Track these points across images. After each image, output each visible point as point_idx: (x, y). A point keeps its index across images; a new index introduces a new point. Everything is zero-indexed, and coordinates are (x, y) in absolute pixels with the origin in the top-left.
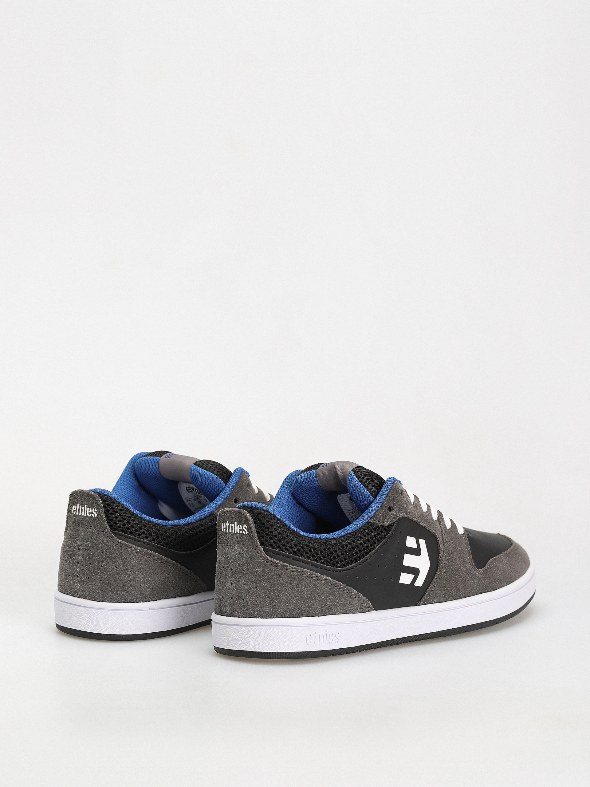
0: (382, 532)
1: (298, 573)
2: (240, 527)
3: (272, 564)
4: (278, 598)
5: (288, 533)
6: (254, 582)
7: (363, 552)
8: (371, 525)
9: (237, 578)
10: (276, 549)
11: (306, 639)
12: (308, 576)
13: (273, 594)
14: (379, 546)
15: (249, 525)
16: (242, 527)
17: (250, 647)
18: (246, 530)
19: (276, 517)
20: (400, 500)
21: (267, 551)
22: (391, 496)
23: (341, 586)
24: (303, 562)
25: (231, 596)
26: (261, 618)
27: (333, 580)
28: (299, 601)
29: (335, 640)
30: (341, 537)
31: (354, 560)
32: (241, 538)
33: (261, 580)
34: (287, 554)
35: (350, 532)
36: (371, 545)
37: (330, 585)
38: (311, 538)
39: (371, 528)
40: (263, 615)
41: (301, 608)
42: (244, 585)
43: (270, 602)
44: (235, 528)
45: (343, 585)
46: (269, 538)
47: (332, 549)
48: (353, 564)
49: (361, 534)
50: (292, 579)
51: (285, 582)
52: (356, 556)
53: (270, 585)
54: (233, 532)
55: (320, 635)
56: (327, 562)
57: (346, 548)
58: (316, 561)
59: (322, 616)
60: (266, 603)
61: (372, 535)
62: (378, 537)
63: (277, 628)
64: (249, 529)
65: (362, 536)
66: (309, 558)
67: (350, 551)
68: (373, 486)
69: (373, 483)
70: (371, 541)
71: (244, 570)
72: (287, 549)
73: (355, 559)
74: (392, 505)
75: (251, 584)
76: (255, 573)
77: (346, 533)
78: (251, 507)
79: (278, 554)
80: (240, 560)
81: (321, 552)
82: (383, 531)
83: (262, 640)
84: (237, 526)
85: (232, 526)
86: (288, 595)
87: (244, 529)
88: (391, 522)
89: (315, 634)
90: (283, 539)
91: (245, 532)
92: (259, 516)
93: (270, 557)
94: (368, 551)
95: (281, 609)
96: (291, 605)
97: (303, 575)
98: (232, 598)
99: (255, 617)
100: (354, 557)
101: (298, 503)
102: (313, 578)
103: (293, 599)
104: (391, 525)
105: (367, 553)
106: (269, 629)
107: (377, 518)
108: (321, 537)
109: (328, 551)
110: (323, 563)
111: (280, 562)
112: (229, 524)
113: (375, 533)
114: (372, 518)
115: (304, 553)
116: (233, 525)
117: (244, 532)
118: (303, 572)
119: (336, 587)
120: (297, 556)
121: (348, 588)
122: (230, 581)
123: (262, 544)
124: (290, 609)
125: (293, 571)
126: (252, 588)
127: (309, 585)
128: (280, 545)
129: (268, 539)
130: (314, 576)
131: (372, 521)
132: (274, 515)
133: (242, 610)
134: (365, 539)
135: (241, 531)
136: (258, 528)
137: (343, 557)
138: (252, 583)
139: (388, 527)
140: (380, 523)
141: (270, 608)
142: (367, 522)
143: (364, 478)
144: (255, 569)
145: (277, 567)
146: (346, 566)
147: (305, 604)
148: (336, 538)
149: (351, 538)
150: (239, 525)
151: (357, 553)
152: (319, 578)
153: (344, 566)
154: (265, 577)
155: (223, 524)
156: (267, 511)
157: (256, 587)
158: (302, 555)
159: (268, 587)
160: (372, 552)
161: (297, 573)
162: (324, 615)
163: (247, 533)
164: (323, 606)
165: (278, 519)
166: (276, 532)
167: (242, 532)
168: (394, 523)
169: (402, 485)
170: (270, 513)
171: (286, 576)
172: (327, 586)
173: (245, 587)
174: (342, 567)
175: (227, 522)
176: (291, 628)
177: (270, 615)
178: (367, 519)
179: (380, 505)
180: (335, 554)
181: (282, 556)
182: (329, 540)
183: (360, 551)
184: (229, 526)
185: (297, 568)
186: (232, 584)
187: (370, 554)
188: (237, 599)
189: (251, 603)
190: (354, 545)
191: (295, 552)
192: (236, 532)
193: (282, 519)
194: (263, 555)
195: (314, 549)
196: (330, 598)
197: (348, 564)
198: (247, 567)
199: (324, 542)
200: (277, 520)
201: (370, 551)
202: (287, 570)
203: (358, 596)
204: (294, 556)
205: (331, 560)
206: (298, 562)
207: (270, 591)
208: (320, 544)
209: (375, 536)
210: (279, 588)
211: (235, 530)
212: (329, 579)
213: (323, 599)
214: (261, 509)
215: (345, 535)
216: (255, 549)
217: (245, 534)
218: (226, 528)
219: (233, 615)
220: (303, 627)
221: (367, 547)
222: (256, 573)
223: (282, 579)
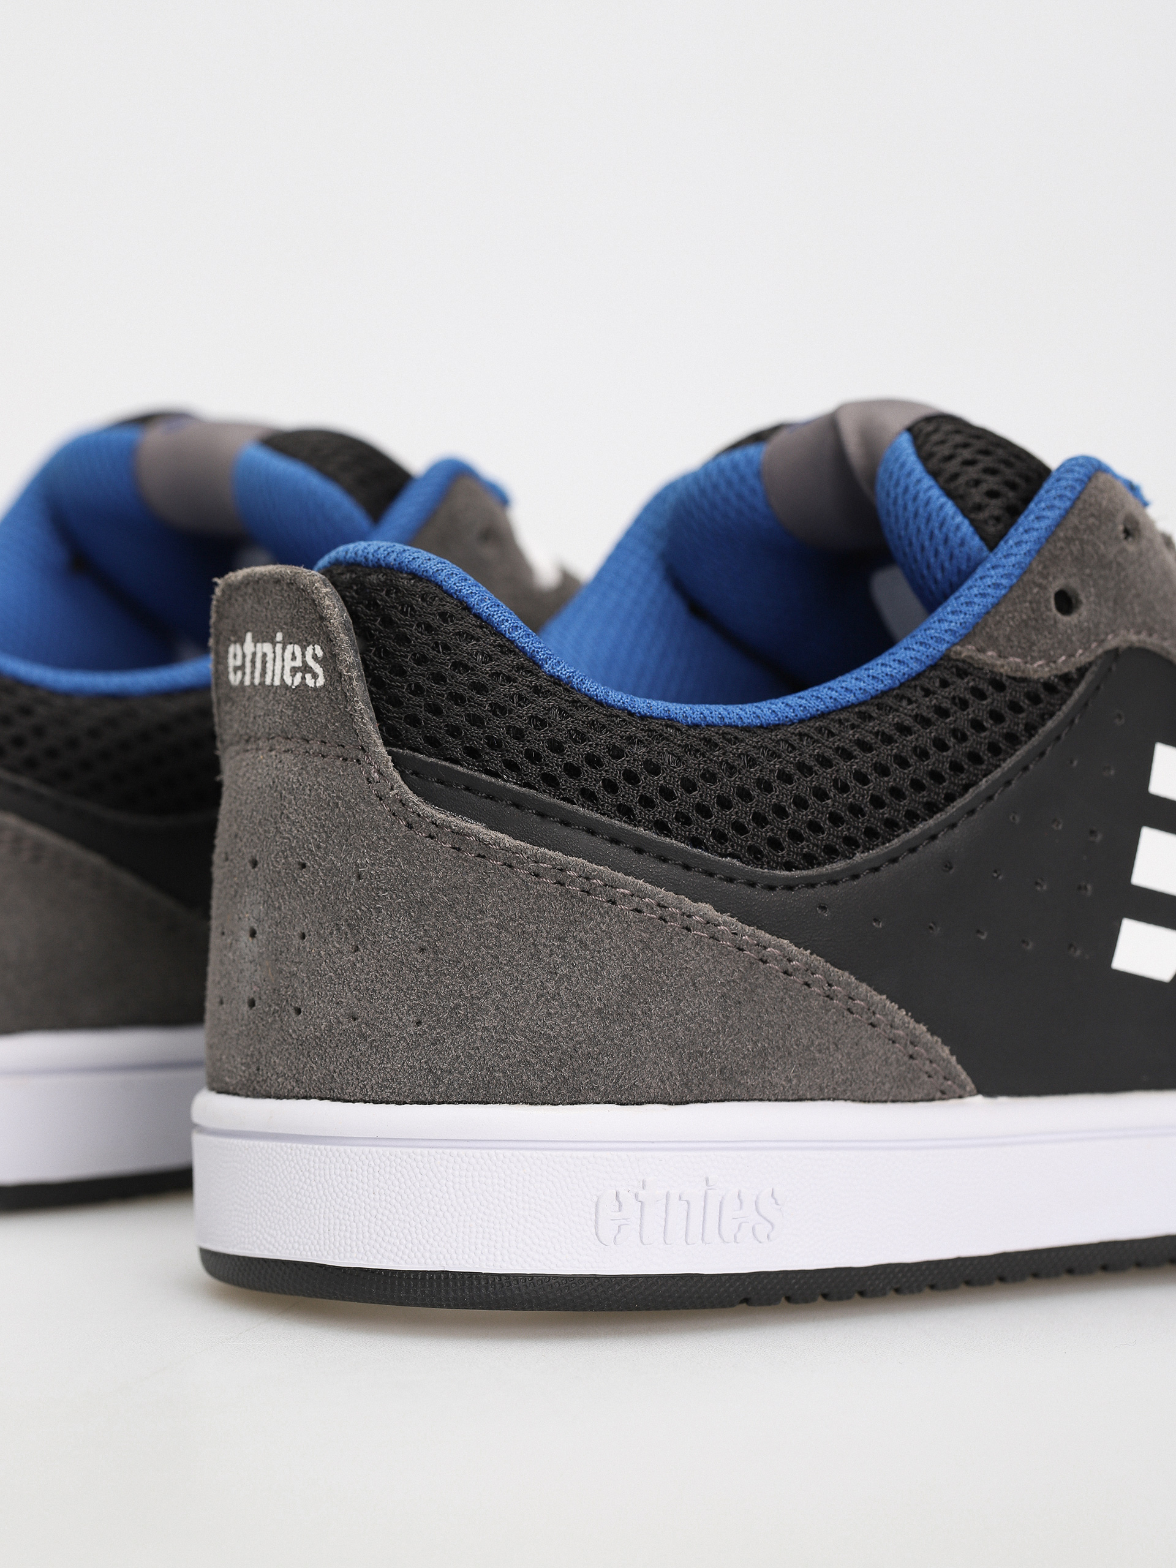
0: (1015, 707)
1: (563, 885)
2: (293, 654)
3: (432, 837)
4: (458, 1006)
5: (523, 683)
6: (349, 925)
7: (913, 800)
8: (962, 673)
9: (274, 906)
10: (456, 761)
11: (593, 1210)
12: (614, 903)
13: (436, 982)
14: (997, 773)
15: (328, 641)
16: (304, 655)
17: (322, 1243)
18: (318, 669)
19: (468, 608)
20: (1119, 564)
21: (415, 773)
22: (1069, 540)
23: (790, 961)
24: (593, 833)
25: (247, 992)
26: (375, 1102)
27: (747, 928)
28: (565, 1021)
29: (753, 1228)
30: (801, 721)
31: (861, 838)
32: (296, 708)
33: (379, 911)
34: (510, 790)
35: (851, 698)
36: (956, 767)
37: (730, 952)
38: (643, 717)
39: (961, 687)
40: (383, 1088)
41: (572, 1057)
42: (303, 936)
43: (419, 1023)
44: (274, 660)
45: (802, 956)
46: (427, 705)
47: (749, 778)
48: (859, 857)
49: (905, 713)
50: (532, 910)
51: (498, 926)
52: (875, 817)
53: (420, 938)
54: (268, 682)
55: (668, 1196)
56: (720, 837)
57: (824, 777)
58: (661, 827)
59: (687, 1103)
60: (397, 1026)
61: (961, 719)
62: (994, 731)
63: (448, 1151)
64: (330, 661)
65: (909, 722)
66: (625, 812)
67: (844, 788)
68: (992, 494)
69: (991, 482)
70: (956, 750)
71: (304, 866)
72: (512, 766)
73: (871, 833)
74: (1074, 583)
75: (331, 933)
76: (354, 880)
77: (831, 704)
78: (359, 564)
79: (467, 789)
80: (288, 817)
81: (689, 786)
82: (1025, 703)
83: (374, 1212)
84: (284, 649)
85: (264, 655)
86: (509, 990)
87: (311, 663)
88: (1064, 664)
89: (642, 1193)
90: (495, 714)
91: (315, 676)
92: (386, 602)
93: (428, 798)
94: (938, 794)
95: (470, 1057)
96: (520, 1043)
97: (588, 893)
98: (252, 1003)
99: (346, 1097)
100: (862, 823)
101: (697, 609)
102: (640, 911)
103: (533, 1012)
104: (1066, 678)
105: (932, 809)
106: (405, 1157)
107: (992, 641)
108: (697, 717)
109: (728, 785)
110: (696, 842)
111: (473, 826)
112: (255, 646)
113: (978, 709)
114: (965, 639)
115: (598, 787)
116: (267, 647)
117: (308, 676)
118: (587, 878)
119: (765, 962)
120: (564, 799)
121: (826, 974)
122: (248, 922)
123: (391, 737)
124: (512, 1061)
125: (537, 875)
126: (339, 952)
127: (619, 947)
128: (480, 744)
129: (422, 714)
130: (648, 905)
131: (967, 651)
132: (461, 601)
133: (292, 1063)
134: (924, 737)
135: (299, 675)
136: (381, 658)
137: (806, 815)
138: (338, 930)
139: (1049, 687)
140: (1008, 664)
141: (416, 1053)
142: (941, 659)
143: (950, 457)
144: (351, 860)
145: (459, 849)
146: (820, 864)
147: (592, 1041)
148: (777, 727)
149: (853, 727)
150: (290, 648)
151: (877, 802)
152: (672, 915)
153: (810, 861)
154: (398, 897)
155: (231, 649)
156: (429, 580)
157: (357, 949)
158: (589, 797)
159: (412, 946)
160: (960, 803)
161: (558, 882)
162: (697, 1102)
163: (321, 681)
164: (690, 1056)
165: (478, 616)
166: (463, 678)
167: (303, 678)
168: (1082, 671)
169: (1145, 504)
170: (440, 587)
171: (500, 897)
172: (713, 956)
173: (304, 948)
174: (797, 868)
175: (249, 636)
176: (516, 1153)
177: (418, 1090)
178: (939, 640)
179: (1008, 576)
180: (763, 802)
181: (488, 797)
182: (732, 733)
183: (897, 793)
184: (254, 654)
185: (560, 855)
186: (253, 934)
187: (951, 810)
188: (270, 1006)
189: (330, 1028)
190: (863, 761)
191: (550, 781)
192: (277, 682)
193: (496, 619)
194: (392, 789)
195: (654, 769)
196: (728, 1018)
197: (831, 853)
198: (319, 847)
199: (708, 741)
200: (471, 619)
201: (950, 798)
202: (510, 866)
203: (885, 1015)
204: (545, 797)
205: (740, 828)
206: (566, 831)
207: (419, 970)
208: (687, 748)
209: (978, 726)
210: (462, 953)
211: (273, 671)
212: (725, 923)
213: (691, 1020)
214: (400, 570)
215: (823, 715)
216: (358, 761)
217: (315, 689)
218: (242, 667)
219: (254, 1089)
220: (575, 1154)
221: (936, 776)
222: (359, 877)
223: (481, 911)
